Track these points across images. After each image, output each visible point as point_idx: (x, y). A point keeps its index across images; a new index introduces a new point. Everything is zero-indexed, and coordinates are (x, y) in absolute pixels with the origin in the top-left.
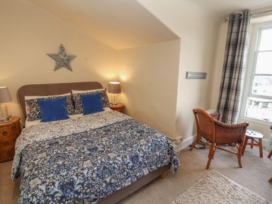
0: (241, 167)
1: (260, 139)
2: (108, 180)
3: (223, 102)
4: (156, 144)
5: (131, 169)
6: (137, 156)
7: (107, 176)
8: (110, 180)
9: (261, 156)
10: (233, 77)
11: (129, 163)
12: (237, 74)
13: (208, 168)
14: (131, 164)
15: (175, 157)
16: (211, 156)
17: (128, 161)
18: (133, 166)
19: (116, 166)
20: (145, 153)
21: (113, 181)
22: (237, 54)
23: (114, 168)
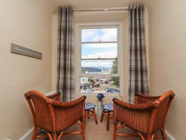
1: (93, 108)
22: (67, 39)
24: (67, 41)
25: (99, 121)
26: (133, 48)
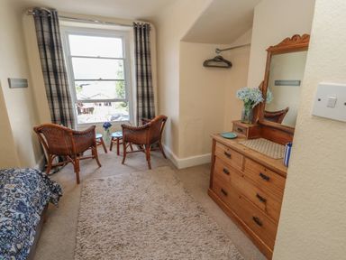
0: (100, 166)
1: (101, 138)
2: (13, 249)
3: (57, 112)
4: (30, 181)
5: (27, 221)
6: (21, 203)
7: (8, 246)
8: (16, 247)
9: (106, 152)
10: (60, 83)
11: (20, 215)
12: (63, 80)
13: (78, 182)
14: (23, 216)
15: (55, 184)
16: (77, 169)
17: (18, 214)
18: (26, 217)
19: (9, 228)
20: (26, 196)
21: (19, 246)
22: (57, 58)
23: (8, 231)
24: (57, 61)
25: (108, 149)
26: (139, 74)
